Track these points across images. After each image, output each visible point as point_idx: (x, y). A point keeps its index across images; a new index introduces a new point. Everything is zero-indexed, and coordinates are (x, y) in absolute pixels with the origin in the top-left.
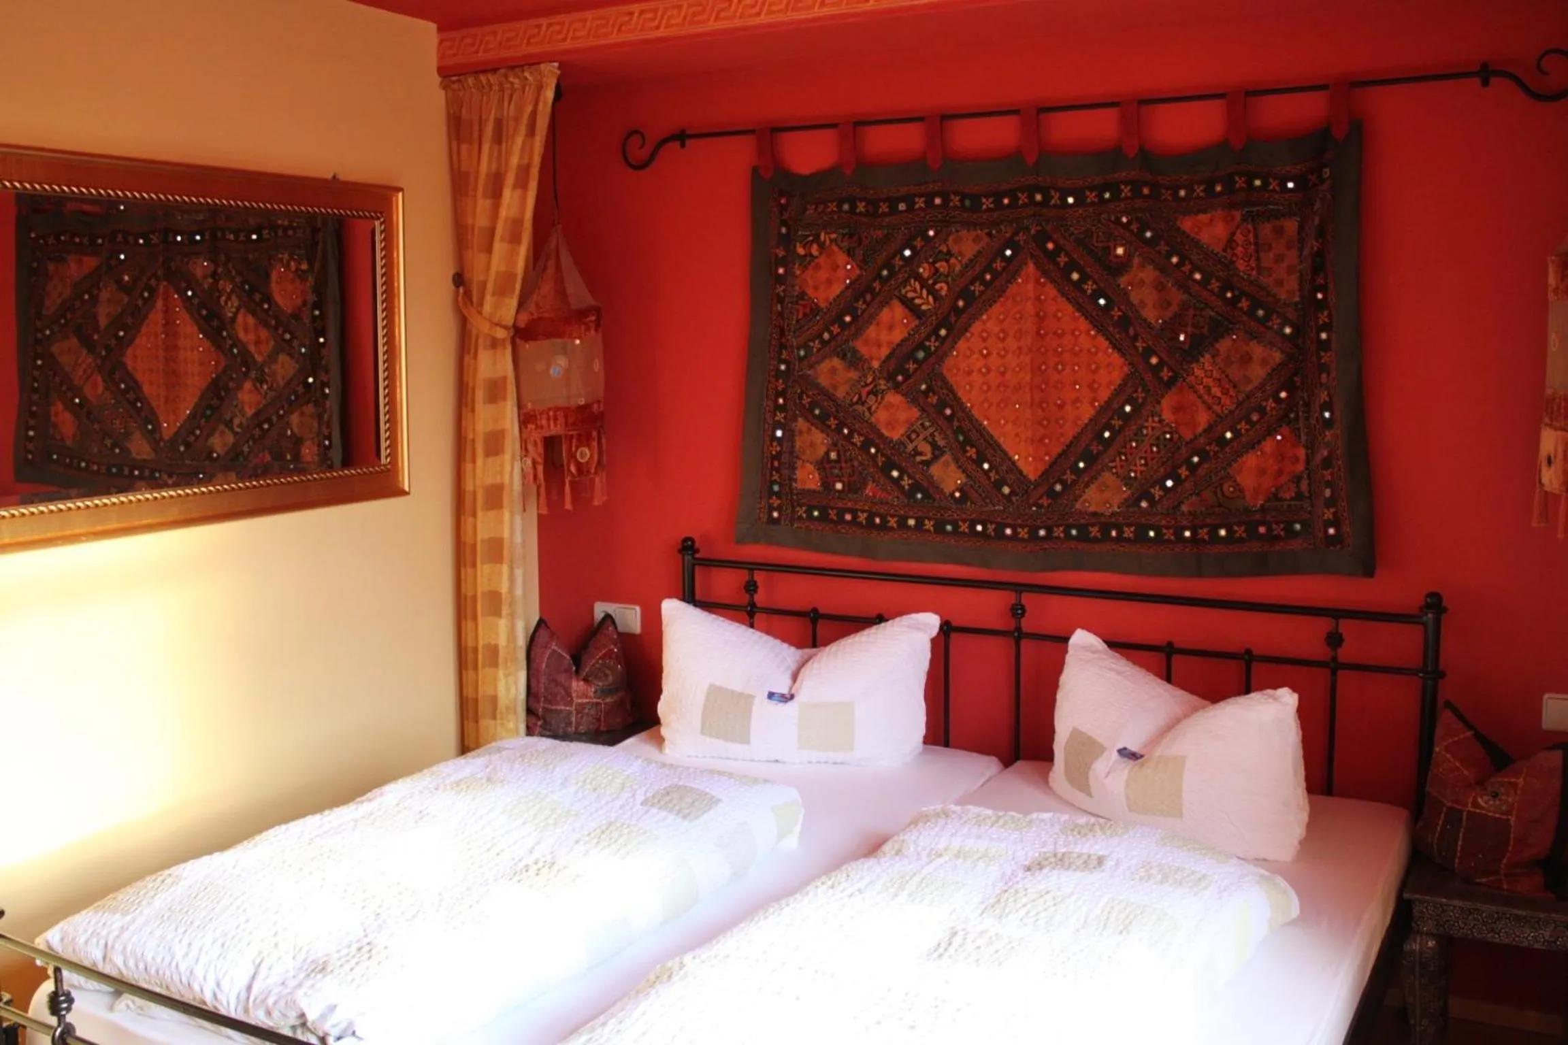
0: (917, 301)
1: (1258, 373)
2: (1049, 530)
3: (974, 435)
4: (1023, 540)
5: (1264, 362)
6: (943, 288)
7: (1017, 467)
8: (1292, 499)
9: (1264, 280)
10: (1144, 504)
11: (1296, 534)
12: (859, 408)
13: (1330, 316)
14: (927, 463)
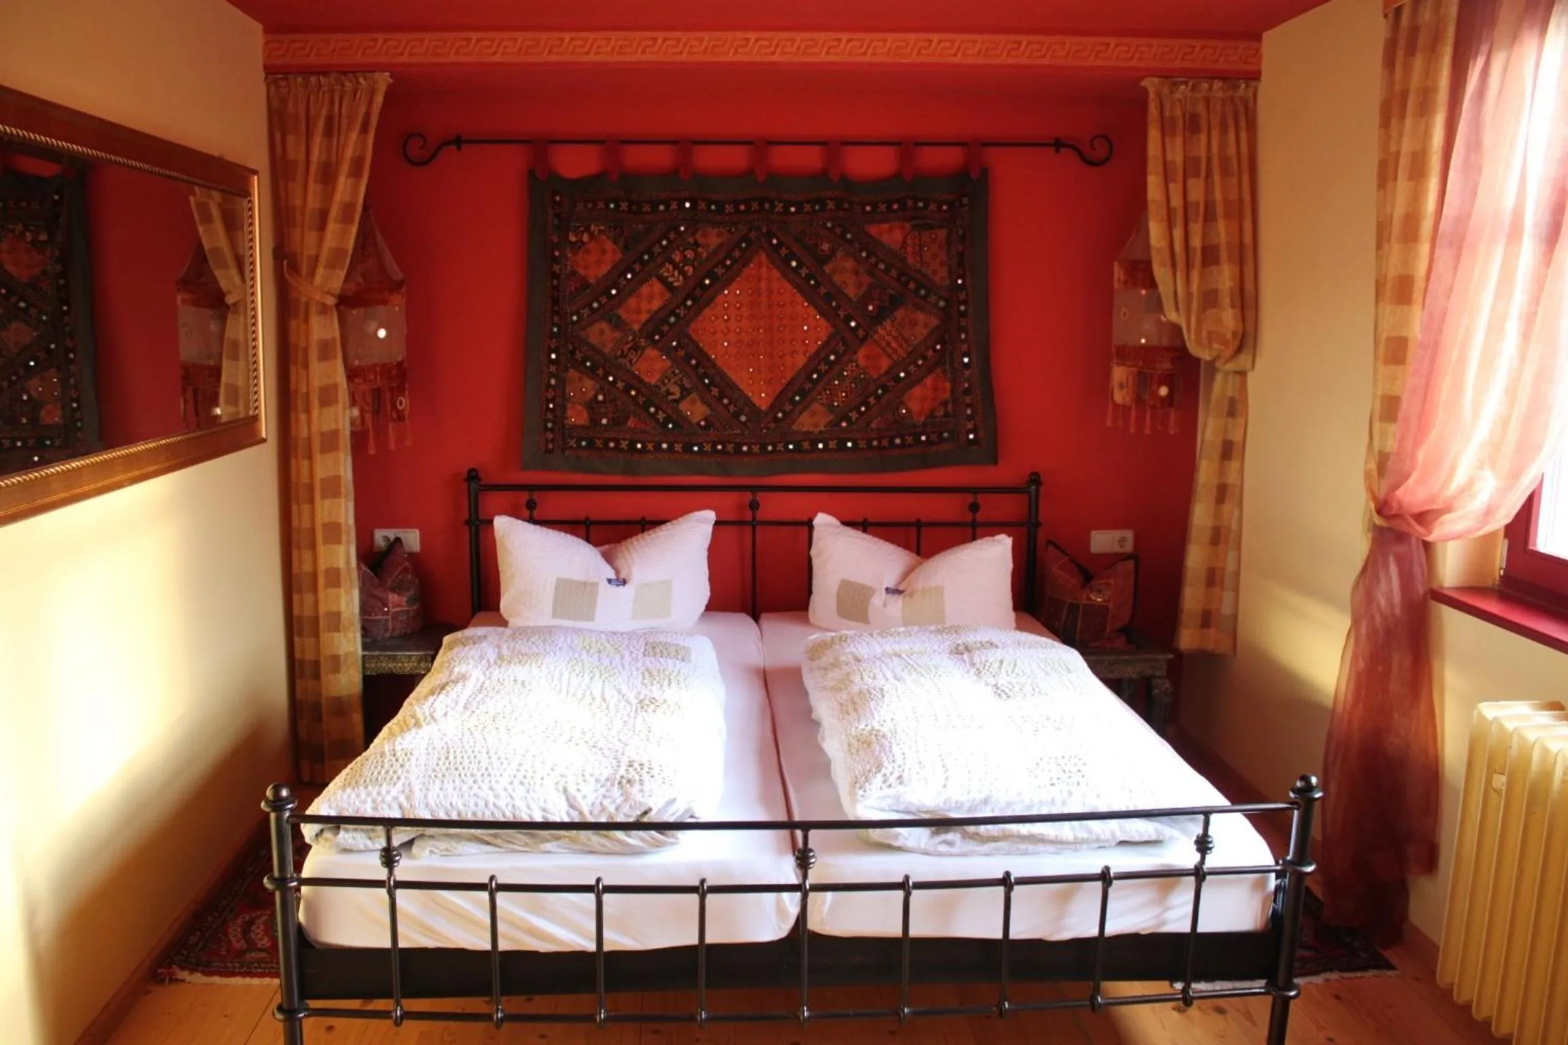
0: (671, 279)
1: (921, 332)
2: (774, 446)
3: (717, 379)
4: (755, 454)
5: (926, 325)
6: (689, 270)
7: (751, 402)
8: (943, 416)
9: (924, 270)
10: (844, 424)
11: (944, 440)
12: (621, 361)
13: (967, 294)
14: (677, 401)
